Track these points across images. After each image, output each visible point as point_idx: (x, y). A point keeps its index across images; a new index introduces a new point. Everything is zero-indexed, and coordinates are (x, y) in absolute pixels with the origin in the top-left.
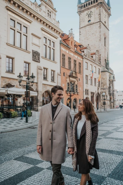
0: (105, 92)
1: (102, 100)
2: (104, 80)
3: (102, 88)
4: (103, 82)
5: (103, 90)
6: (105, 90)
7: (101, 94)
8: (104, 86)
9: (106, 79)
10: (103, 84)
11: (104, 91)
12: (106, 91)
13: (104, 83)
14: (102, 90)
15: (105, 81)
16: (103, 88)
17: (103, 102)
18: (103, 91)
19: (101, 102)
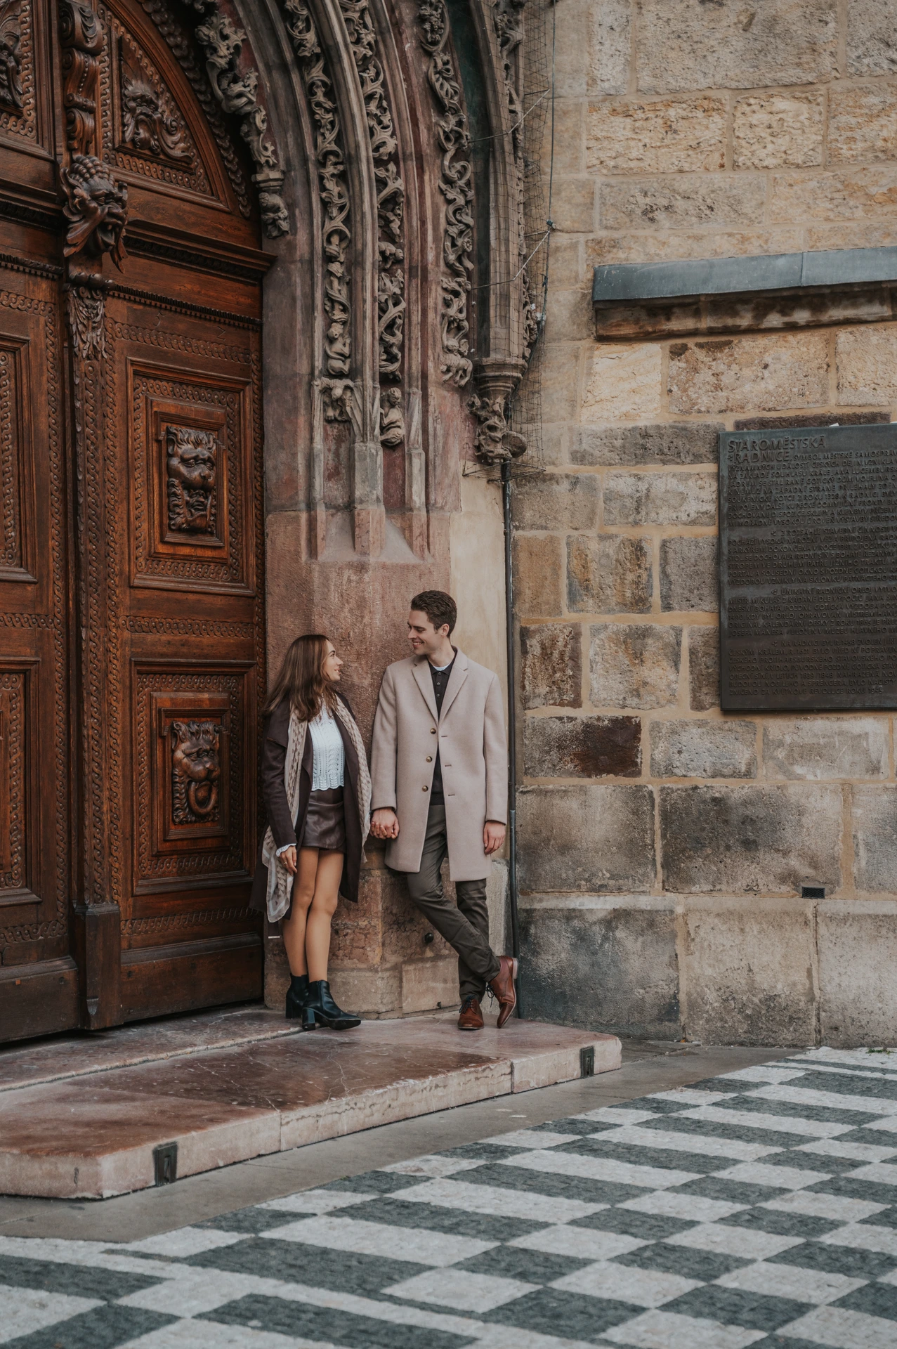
1: (625, 311)
17: (687, 498)
19: (542, 478)
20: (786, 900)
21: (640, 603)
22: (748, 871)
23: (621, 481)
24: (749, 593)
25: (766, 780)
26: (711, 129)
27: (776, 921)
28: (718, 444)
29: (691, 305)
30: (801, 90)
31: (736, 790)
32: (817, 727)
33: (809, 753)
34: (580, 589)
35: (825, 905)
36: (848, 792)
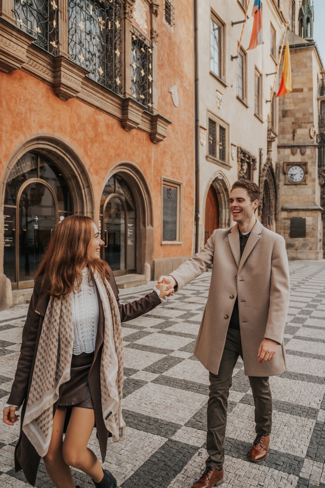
0: (303, 165)
1: (284, 210)
2: (300, 95)
3: (285, 142)
4: (290, 107)
5: (293, 154)
6: (303, 154)
7: (282, 177)
8: (299, 132)
9: (305, 90)
10: (289, 120)
11: (297, 158)
12: (305, 159)
13: (299, 115)
14: (288, 151)
15: (304, 100)
16: (291, 143)
17: (288, 223)
18: (293, 159)
19: (278, 221)
20: (294, 251)
21: (285, 230)
22: (292, 249)
23: (284, 221)
24: (294, 229)
25: (294, 242)
26: (290, 197)
27: (294, 252)
28: (291, 219)
29: (289, 209)
30: (296, 195)
31: (291, 243)
32: (297, 239)
33: (297, 240)
34: (281, 229)
35: (298, 251)
36: (299, 243)
